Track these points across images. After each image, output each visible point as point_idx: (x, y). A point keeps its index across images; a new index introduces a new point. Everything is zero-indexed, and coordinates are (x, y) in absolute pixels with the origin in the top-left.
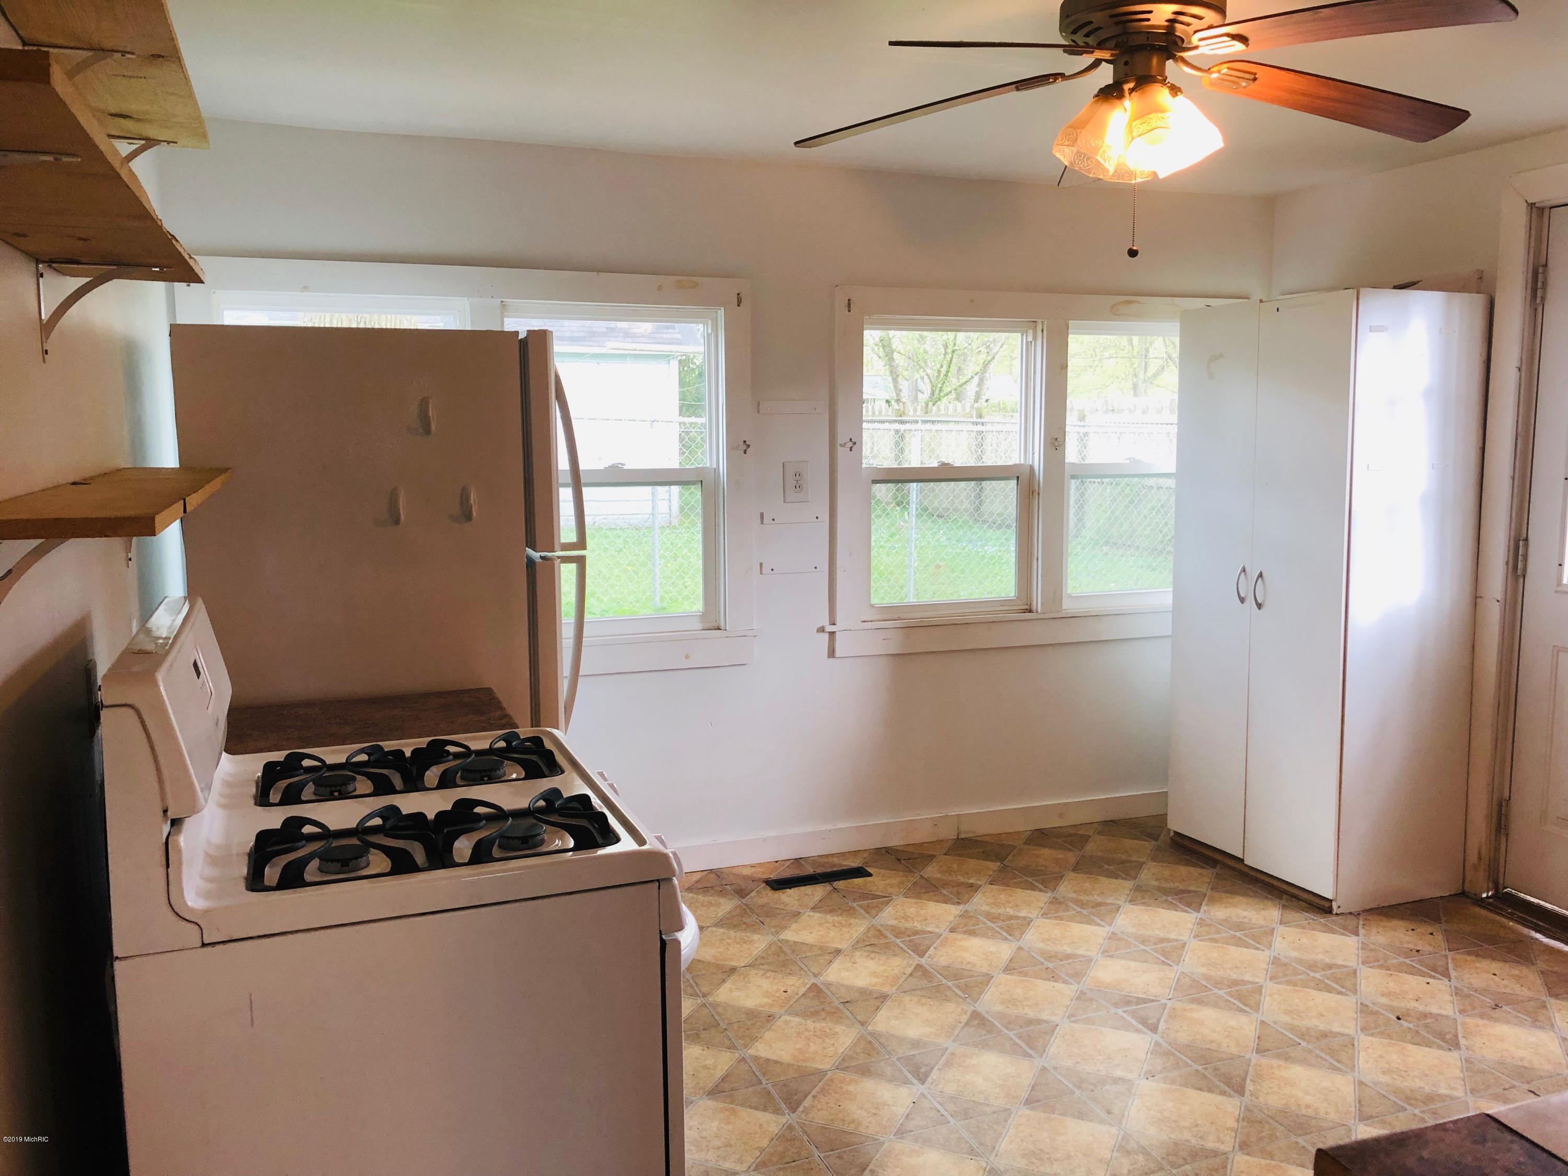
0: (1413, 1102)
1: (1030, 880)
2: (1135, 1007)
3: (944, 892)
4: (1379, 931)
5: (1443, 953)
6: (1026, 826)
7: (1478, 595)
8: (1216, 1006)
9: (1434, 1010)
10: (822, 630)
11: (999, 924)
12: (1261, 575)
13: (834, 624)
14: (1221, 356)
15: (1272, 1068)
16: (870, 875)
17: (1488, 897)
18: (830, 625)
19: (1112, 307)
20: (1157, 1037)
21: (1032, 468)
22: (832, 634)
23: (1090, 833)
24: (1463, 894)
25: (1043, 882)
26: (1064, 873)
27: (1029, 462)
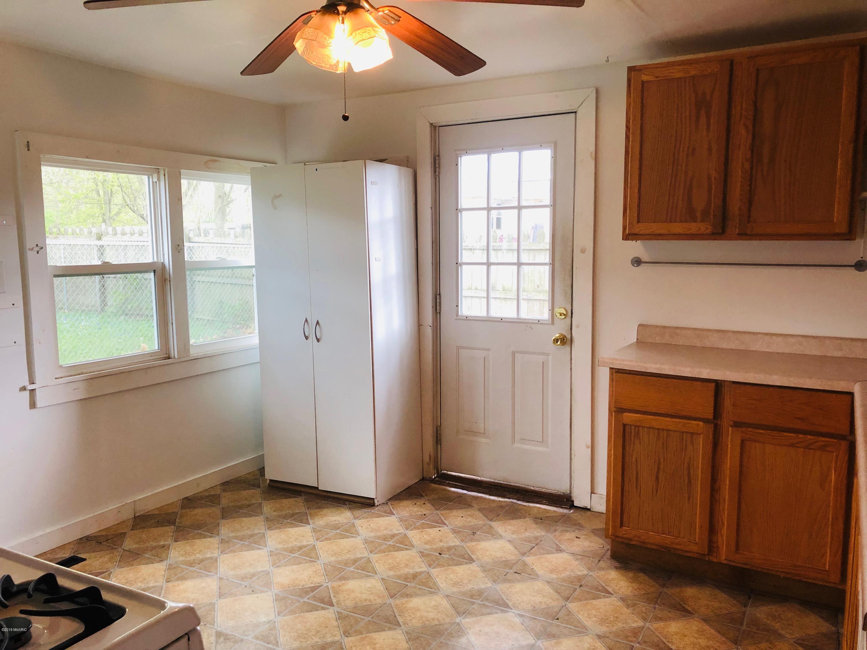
0: (475, 597)
1: (199, 531)
2: (312, 594)
3: (147, 556)
4: (401, 509)
5: (435, 512)
6: (175, 498)
7: (420, 324)
8: (354, 578)
9: (452, 544)
10: (24, 389)
11: (196, 567)
12: (318, 323)
13: (33, 383)
14: (280, 196)
15: (403, 604)
16: (84, 560)
17: (435, 478)
18: (30, 384)
19: (206, 163)
20: (336, 609)
21: (163, 264)
22: (32, 391)
23: (218, 492)
24: (423, 479)
25: (209, 531)
26: (218, 521)
27: (161, 260)
